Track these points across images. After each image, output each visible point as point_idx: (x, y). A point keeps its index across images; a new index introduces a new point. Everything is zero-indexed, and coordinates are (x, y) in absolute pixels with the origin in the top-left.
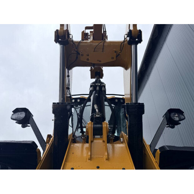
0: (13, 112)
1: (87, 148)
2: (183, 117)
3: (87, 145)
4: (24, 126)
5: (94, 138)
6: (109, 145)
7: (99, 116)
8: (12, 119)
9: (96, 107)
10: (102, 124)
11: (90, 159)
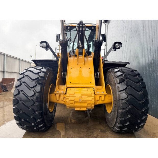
0: (40, 43)
1: (76, 60)
2: (121, 46)
3: (76, 58)
4: (47, 50)
5: (79, 56)
6: (86, 59)
7: (81, 47)
8: (40, 46)
9: (80, 42)
10: (82, 50)
11: (78, 65)
